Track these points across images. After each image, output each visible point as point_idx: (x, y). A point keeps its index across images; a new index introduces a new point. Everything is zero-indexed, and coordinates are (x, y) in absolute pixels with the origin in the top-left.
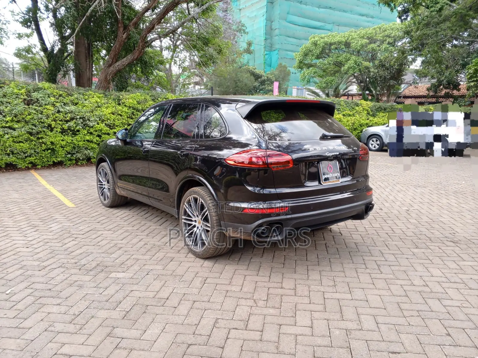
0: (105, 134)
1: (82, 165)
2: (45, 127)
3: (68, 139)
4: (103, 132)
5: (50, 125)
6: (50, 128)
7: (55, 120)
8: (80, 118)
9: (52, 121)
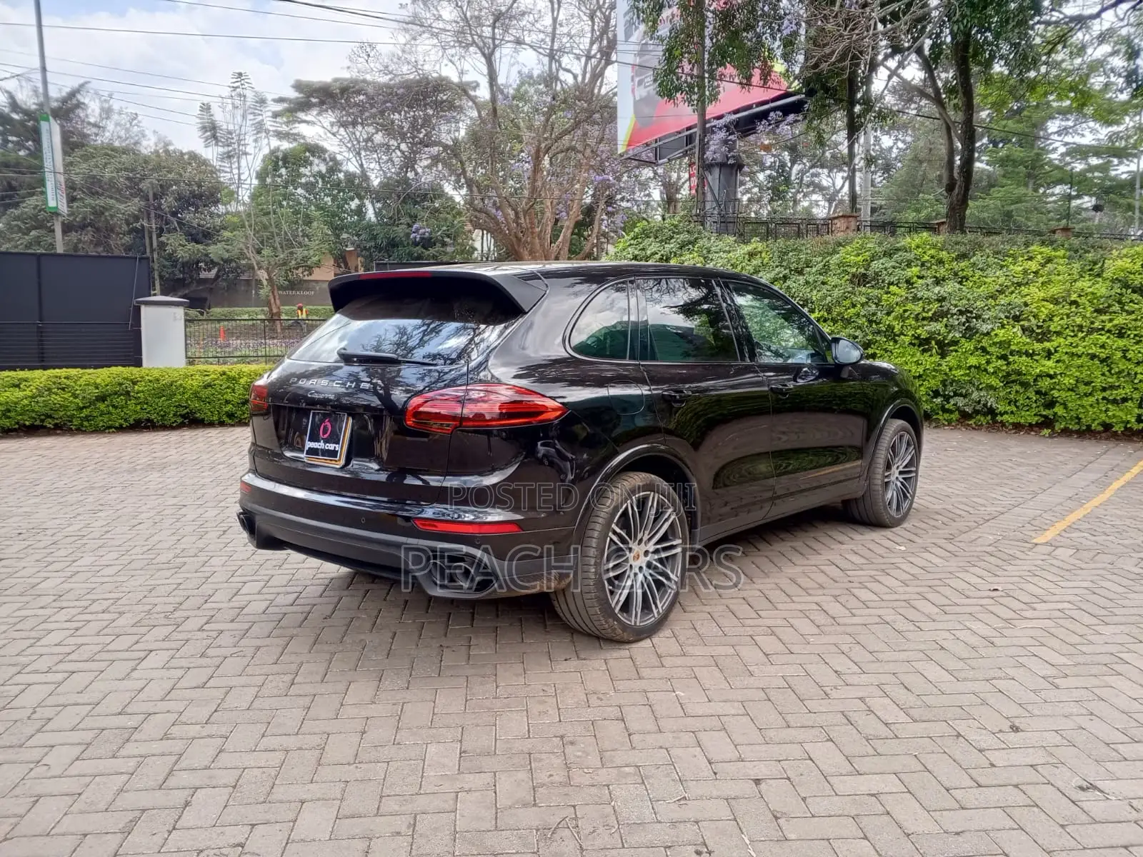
0: (1019, 353)
1: (978, 427)
2: (879, 332)
3: (930, 360)
4: (1013, 347)
5: (890, 328)
6: (891, 335)
7: (902, 318)
8: (961, 313)
9: (896, 318)
